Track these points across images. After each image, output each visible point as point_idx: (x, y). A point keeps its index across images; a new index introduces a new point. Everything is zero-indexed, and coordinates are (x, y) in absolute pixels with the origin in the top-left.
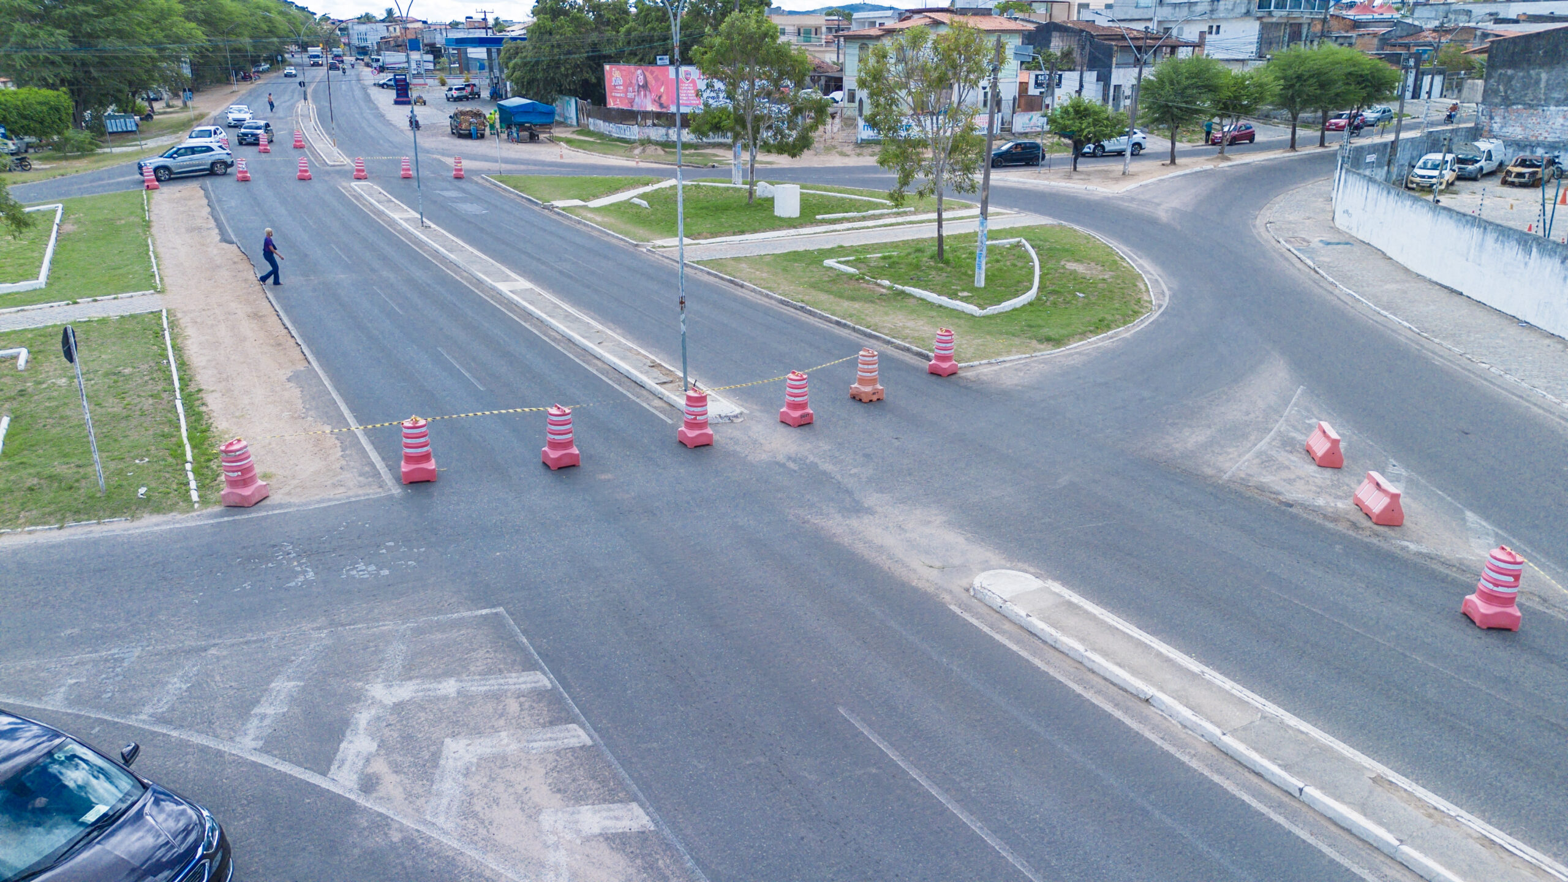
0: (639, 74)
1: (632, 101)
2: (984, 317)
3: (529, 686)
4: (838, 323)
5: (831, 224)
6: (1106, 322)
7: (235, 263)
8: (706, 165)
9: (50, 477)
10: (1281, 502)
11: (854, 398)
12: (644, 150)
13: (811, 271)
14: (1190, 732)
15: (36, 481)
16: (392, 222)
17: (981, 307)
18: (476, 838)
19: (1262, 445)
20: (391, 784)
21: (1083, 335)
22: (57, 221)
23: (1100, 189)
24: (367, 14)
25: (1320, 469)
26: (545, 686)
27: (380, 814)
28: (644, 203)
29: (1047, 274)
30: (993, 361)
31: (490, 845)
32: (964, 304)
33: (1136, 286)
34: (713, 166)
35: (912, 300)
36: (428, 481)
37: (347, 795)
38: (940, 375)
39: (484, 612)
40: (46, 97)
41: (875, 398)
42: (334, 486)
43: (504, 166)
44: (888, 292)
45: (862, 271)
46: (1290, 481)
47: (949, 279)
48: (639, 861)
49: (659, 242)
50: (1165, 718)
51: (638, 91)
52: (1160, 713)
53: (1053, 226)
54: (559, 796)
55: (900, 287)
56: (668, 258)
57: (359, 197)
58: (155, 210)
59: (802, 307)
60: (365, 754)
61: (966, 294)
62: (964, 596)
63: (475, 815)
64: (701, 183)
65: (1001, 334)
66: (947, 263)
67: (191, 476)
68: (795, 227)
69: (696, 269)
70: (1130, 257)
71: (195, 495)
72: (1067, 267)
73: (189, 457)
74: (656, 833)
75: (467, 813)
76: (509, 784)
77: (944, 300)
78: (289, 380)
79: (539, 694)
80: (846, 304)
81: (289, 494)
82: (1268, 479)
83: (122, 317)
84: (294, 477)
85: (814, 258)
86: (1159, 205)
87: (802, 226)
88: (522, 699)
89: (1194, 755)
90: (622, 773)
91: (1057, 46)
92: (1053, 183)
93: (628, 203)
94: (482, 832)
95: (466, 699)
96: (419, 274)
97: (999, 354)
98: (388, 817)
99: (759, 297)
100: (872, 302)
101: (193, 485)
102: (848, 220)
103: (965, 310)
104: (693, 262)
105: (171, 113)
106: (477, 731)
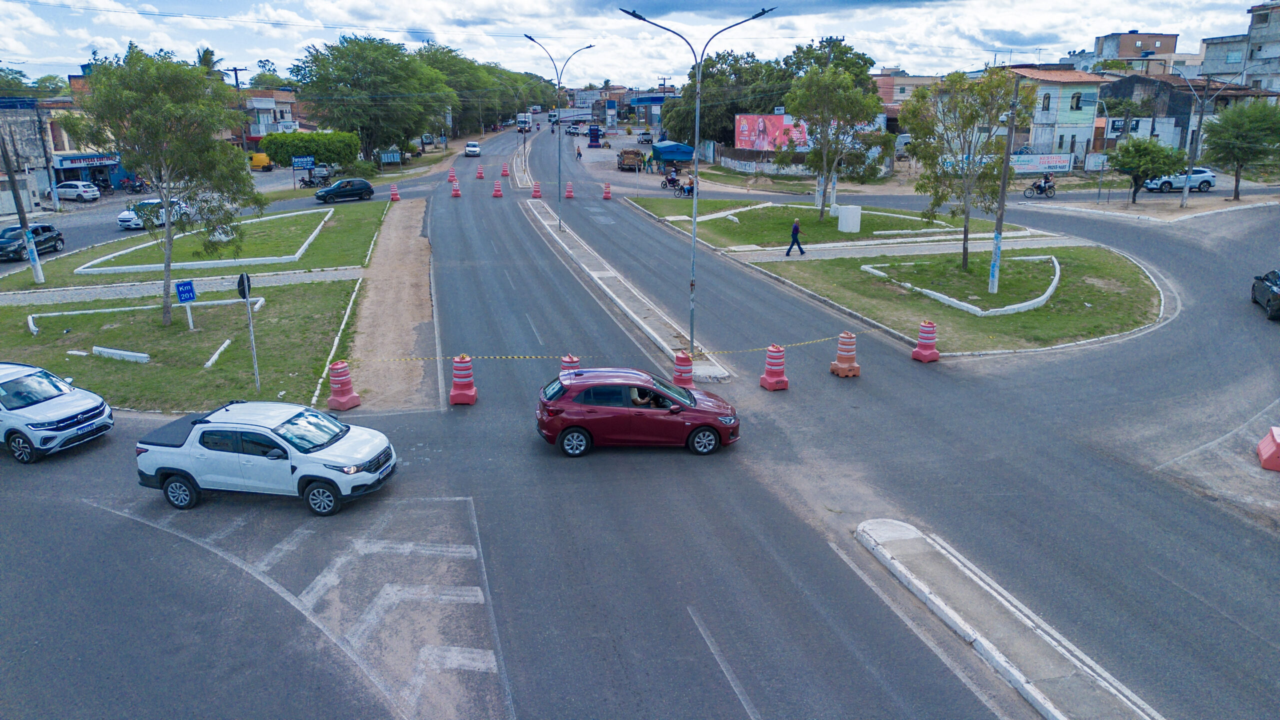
0: (760, 121)
1: (753, 143)
2: (985, 317)
3: (461, 555)
4: (850, 315)
5: (885, 238)
6: (1101, 329)
7: (421, 250)
8: (803, 193)
9: (232, 379)
10: (1206, 496)
11: (833, 373)
12: (756, 182)
13: (848, 274)
14: (1001, 677)
15: (223, 381)
16: (542, 228)
17: (984, 308)
18: (371, 656)
19: (1212, 445)
20: (336, 609)
21: (1074, 338)
22: (326, 219)
23: (1152, 219)
24: (590, 85)
25: (1264, 471)
26: (472, 557)
27: (317, 629)
28: (736, 219)
29: (1065, 286)
30: (976, 353)
31: (378, 664)
32: (970, 306)
33: (1149, 301)
34: (809, 194)
35: (927, 301)
36: (468, 404)
37: (303, 612)
38: (921, 361)
39: (458, 499)
40: (344, 137)
41: (851, 374)
42: (406, 401)
43: (641, 191)
44: (909, 293)
45: (891, 275)
46: (1225, 479)
47: (968, 285)
48: (474, 694)
49: (733, 248)
50: (982, 661)
51: (759, 135)
52: (979, 656)
53: (1090, 247)
54: (443, 637)
55: (919, 289)
56: (734, 260)
57: (528, 210)
58: (390, 214)
59: (825, 301)
60: (329, 586)
61: (975, 297)
62: (847, 537)
63: (378, 640)
64: (789, 206)
65: (995, 331)
66: (970, 272)
67: (319, 387)
68: (852, 240)
69: (753, 268)
70: (1156, 277)
71: (314, 400)
72: (1086, 282)
73: (324, 375)
74: (495, 676)
75: (374, 637)
76: (412, 622)
77: (954, 302)
78: (414, 329)
79: (465, 562)
80: (865, 300)
81: (374, 405)
82: (1202, 474)
83: (333, 282)
84: (382, 394)
85: (853, 264)
86: (1207, 234)
87: (859, 239)
88: (452, 564)
89: (994, 697)
90: (494, 627)
91: (1138, 96)
92: (1107, 213)
93: (725, 219)
94: (377, 652)
95: (414, 558)
96: (541, 263)
97: (984, 348)
98: (322, 631)
99: (793, 291)
100: (890, 300)
101: (317, 393)
102: (901, 236)
103: (970, 311)
104: (752, 263)
105: (436, 152)
106: (409, 582)
